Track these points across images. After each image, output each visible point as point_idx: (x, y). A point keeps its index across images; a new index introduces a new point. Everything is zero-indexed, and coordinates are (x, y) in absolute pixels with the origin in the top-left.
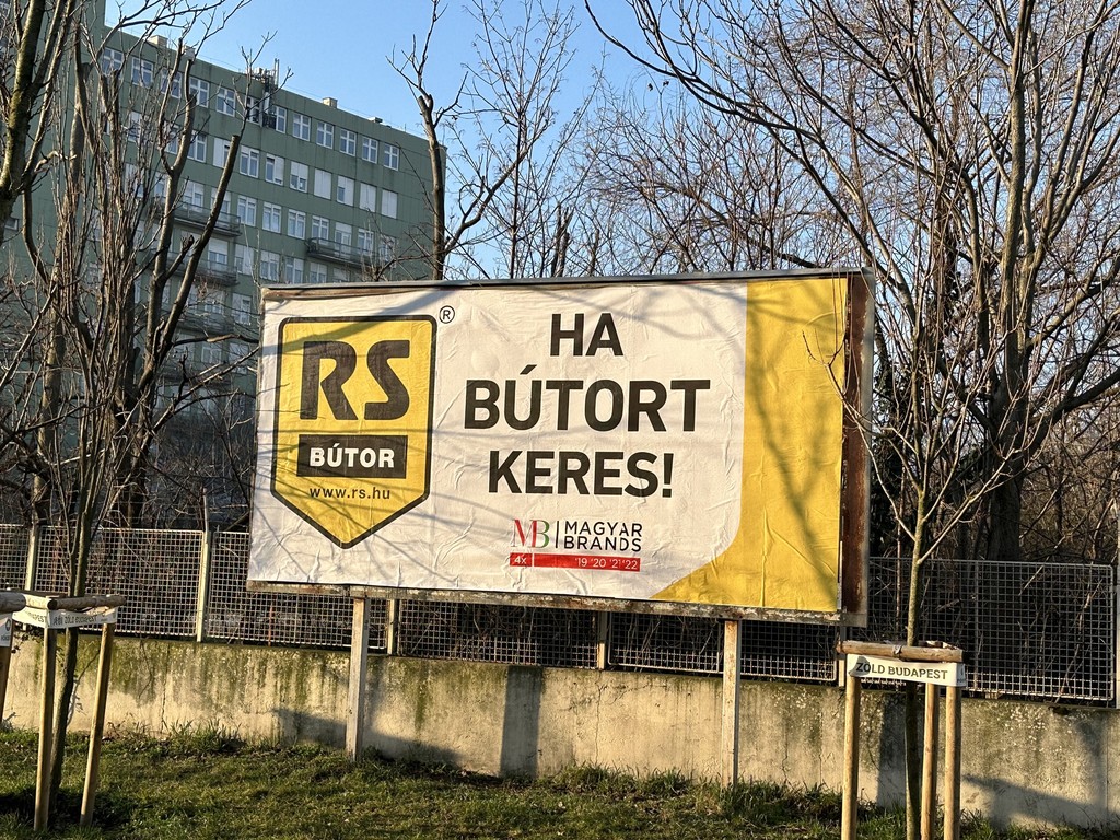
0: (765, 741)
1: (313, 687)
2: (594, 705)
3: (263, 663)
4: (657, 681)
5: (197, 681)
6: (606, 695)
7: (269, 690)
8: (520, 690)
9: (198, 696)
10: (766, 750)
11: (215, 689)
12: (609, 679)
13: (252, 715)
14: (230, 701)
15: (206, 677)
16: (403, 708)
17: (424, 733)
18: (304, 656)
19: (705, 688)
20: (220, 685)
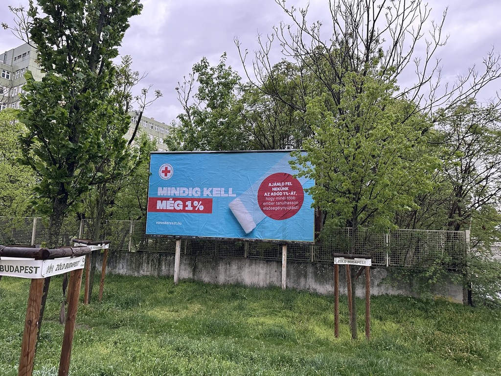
0: (292, 277)
1: (163, 264)
2: (244, 268)
3: (148, 258)
4: (261, 261)
5: (129, 263)
6: (247, 265)
7: (150, 264)
8: (223, 264)
9: (129, 267)
10: (292, 279)
11: (134, 265)
12: (247, 261)
13: (145, 272)
14: (139, 268)
15: (132, 262)
16: (189, 269)
17: (195, 276)
18: (160, 255)
19: (275, 263)
20: (136, 264)
